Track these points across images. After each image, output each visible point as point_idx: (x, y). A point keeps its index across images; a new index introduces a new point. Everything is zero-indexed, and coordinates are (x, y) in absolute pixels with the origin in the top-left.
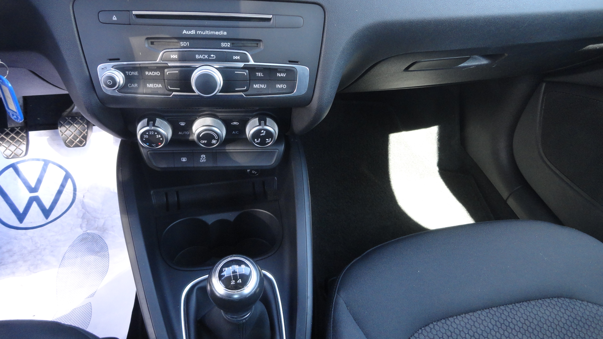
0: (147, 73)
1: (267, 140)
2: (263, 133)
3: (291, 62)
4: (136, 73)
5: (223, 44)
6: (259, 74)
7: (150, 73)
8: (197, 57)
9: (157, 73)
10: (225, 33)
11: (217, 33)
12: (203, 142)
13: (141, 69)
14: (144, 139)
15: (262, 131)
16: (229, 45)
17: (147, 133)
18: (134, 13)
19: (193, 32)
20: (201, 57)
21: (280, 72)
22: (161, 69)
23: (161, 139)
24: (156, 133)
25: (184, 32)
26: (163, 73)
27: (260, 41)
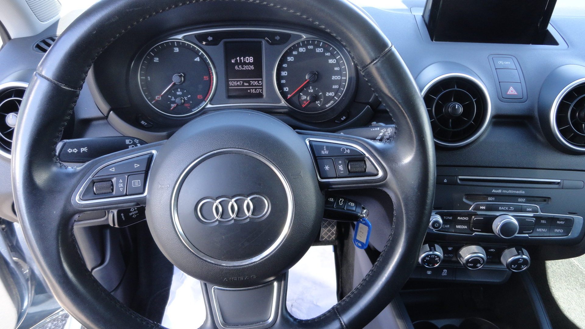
0: (459, 218)
1: (522, 266)
2: (520, 261)
3: (570, 213)
4: (451, 218)
5: (520, 200)
6: (543, 222)
7: (461, 218)
8: (500, 208)
9: (466, 219)
10: (524, 192)
11: (517, 192)
12: (470, 265)
13: (455, 215)
14: (425, 260)
15: (521, 260)
16: (524, 200)
17: (429, 256)
18: (460, 177)
19: (500, 191)
20: (503, 208)
21: (560, 221)
22: (470, 215)
23: (438, 261)
24: (436, 257)
25: (494, 191)
26: (470, 218)
27: (549, 198)
